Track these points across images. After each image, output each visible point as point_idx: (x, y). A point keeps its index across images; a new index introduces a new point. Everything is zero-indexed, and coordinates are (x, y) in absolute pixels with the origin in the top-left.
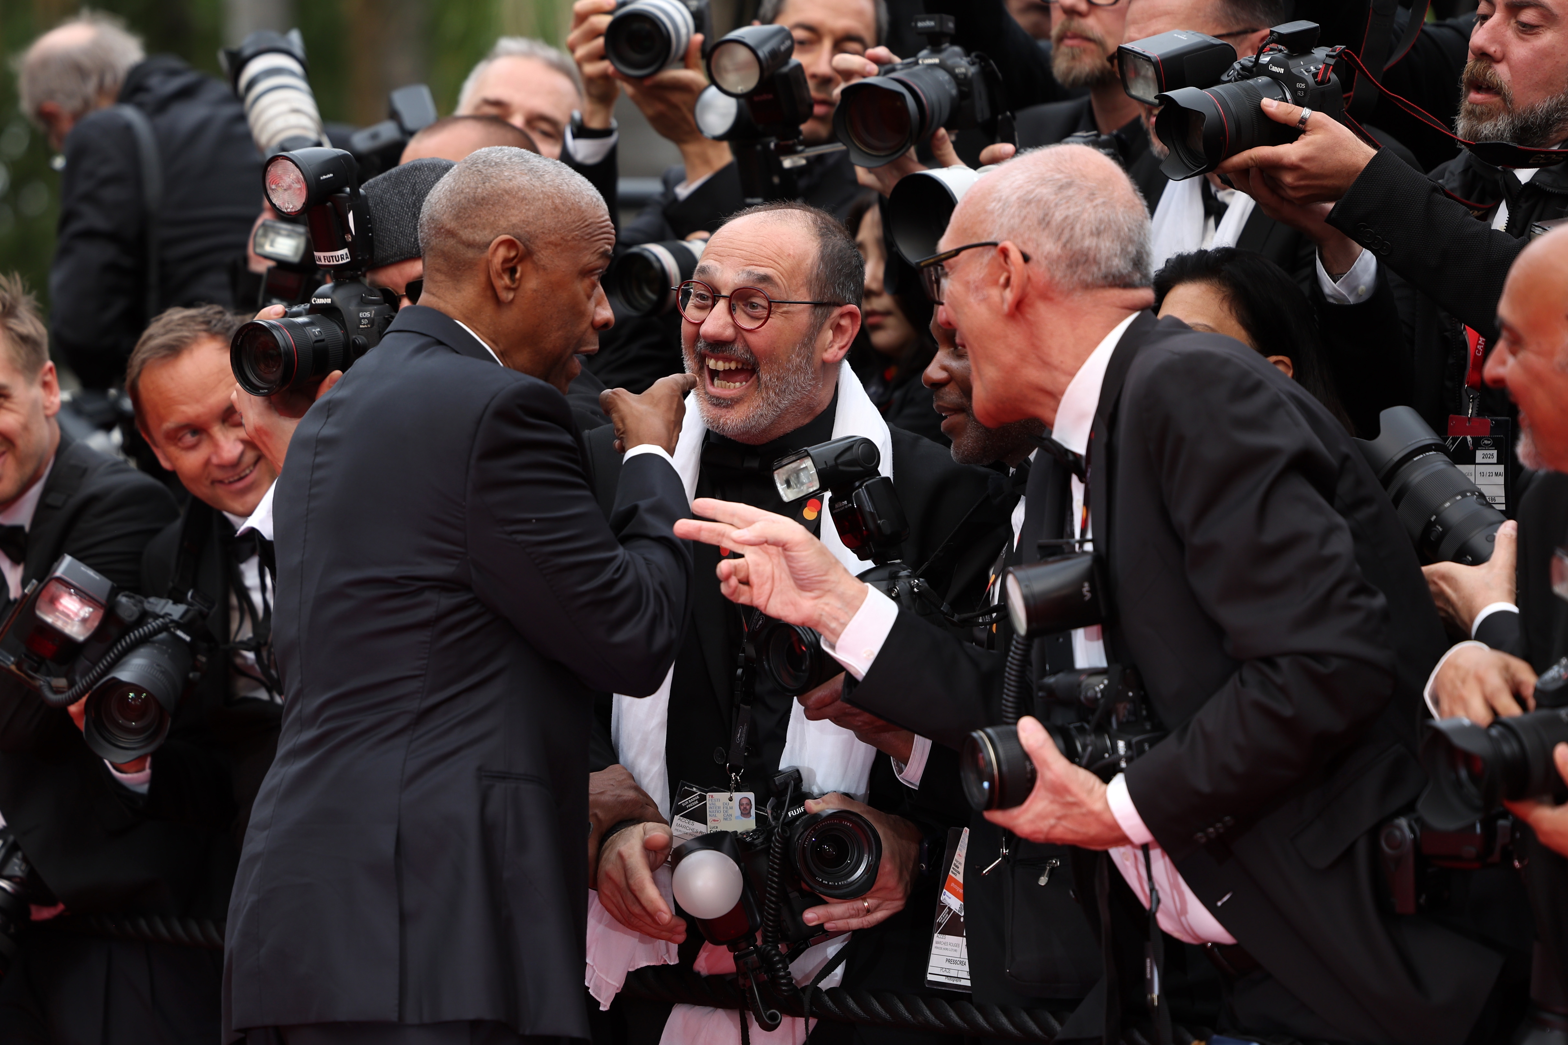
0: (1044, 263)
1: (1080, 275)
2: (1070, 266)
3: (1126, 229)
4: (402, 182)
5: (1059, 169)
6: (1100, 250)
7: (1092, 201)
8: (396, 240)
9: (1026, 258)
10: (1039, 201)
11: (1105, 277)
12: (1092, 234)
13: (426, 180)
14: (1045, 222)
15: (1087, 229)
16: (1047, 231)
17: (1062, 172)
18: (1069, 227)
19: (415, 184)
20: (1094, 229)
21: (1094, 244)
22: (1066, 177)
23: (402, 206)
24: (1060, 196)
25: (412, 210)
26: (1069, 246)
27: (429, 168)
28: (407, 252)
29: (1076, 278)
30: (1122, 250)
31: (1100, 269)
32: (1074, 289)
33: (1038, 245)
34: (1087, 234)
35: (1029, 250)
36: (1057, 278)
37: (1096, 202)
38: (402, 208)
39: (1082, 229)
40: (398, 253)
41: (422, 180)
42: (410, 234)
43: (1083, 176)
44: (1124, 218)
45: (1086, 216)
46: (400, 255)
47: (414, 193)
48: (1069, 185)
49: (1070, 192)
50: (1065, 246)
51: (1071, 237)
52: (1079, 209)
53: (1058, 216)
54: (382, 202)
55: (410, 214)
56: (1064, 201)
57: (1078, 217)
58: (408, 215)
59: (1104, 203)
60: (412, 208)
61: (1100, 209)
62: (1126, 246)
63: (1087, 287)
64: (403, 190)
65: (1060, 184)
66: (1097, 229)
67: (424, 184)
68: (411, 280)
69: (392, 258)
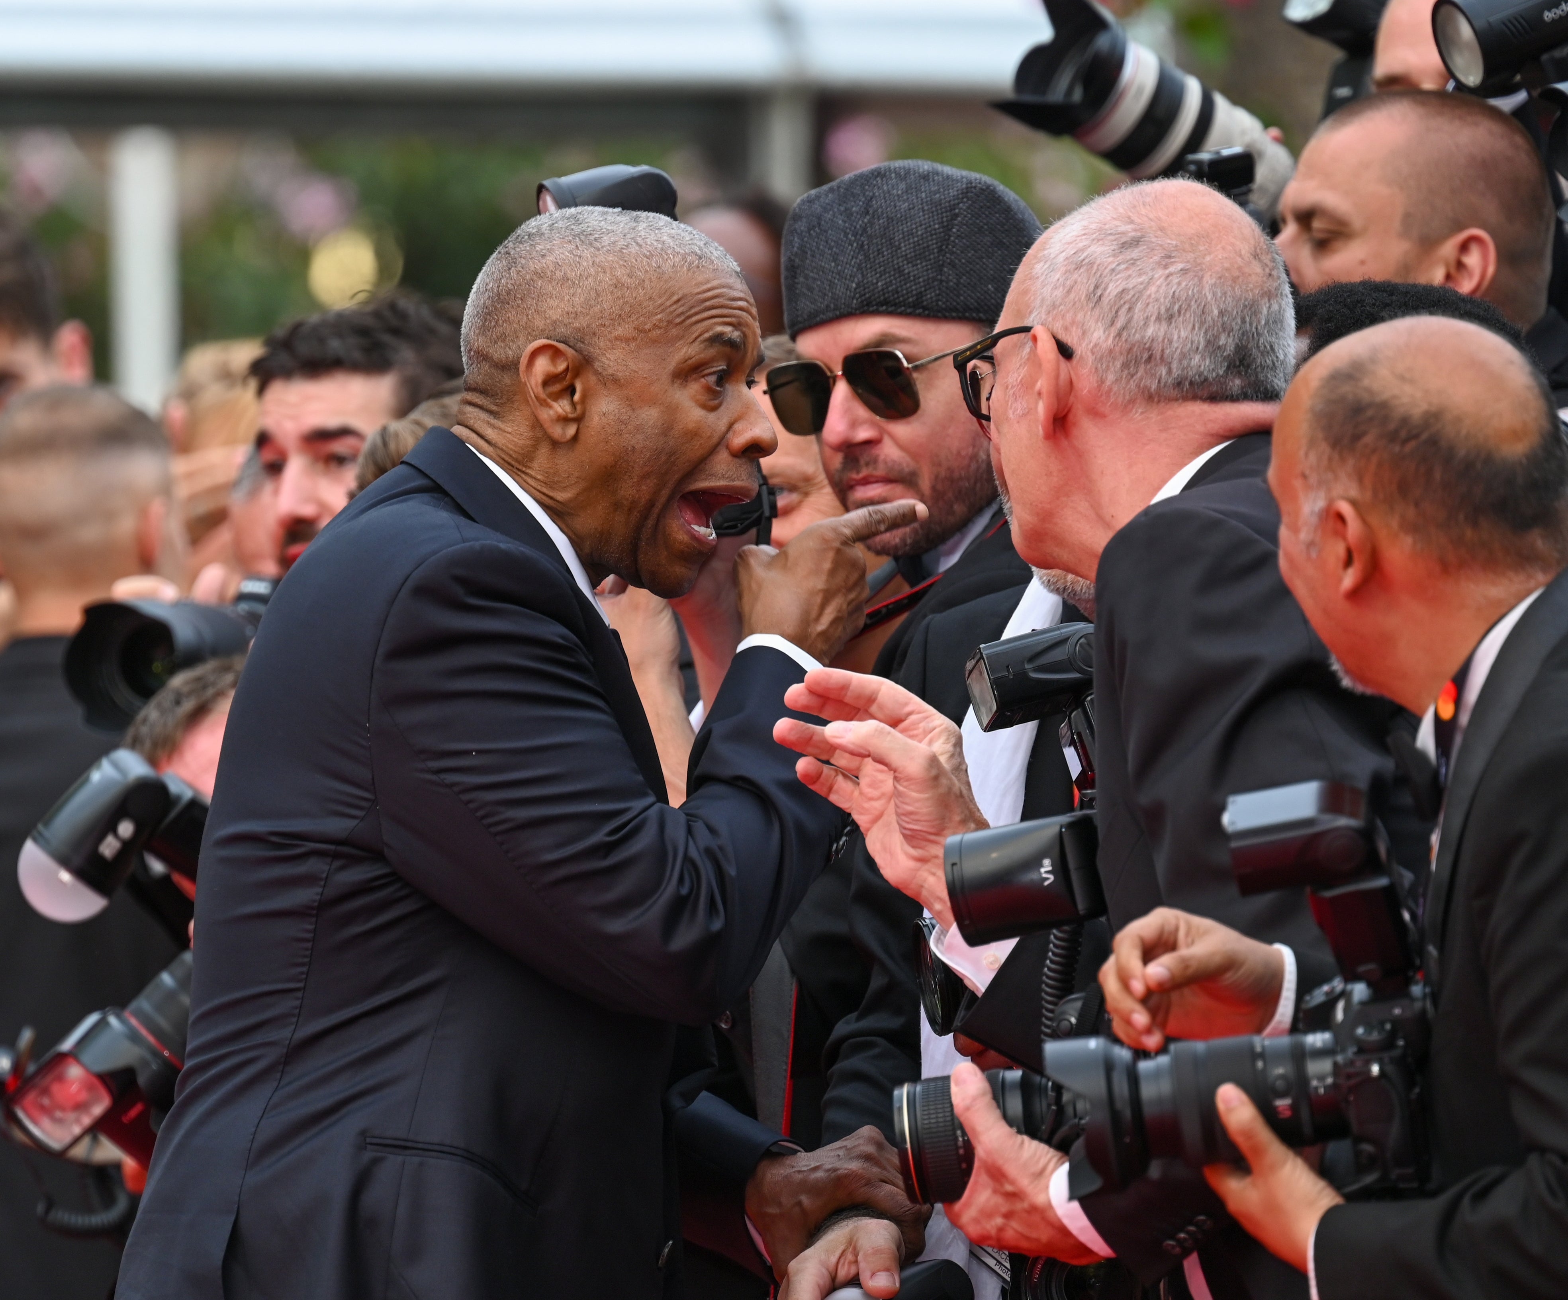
0: (1090, 359)
1: (1141, 379)
2: (1125, 365)
3: (1216, 312)
4: (853, 195)
5: (1129, 217)
6: (1171, 342)
7: (1166, 267)
8: (830, 285)
9: (1065, 351)
10: (1091, 264)
11: (1179, 384)
12: (1159, 319)
13: (889, 192)
14: (1095, 297)
15: (1152, 310)
16: (1097, 311)
17: (1132, 222)
18: (1127, 306)
19: (871, 198)
20: (1163, 310)
21: (1161, 334)
22: (1135, 230)
23: (845, 232)
24: (1121, 258)
25: (859, 240)
26: (1125, 334)
27: (898, 175)
28: (844, 304)
29: (1132, 384)
30: (1208, 343)
31: (1170, 371)
32: (1132, 401)
33: (1084, 333)
34: (1153, 318)
35: (1070, 339)
36: (1108, 383)
37: (1172, 269)
38: (846, 234)
39: (1144, 310)
40: (832, 306)
41: (884, 192)
42: (851, 276)
43: (1162, 229)
44: (1214, 294)
45: (1153, 289)
46: (834, 310)
47: (867, 213)
48: (1135, 242)
49: (1135, 253)
50: (1119, 335)
51: (1129, 321)
52: (1144, 278)
53: (1113, 289)
54: (819, 224)
55: (855, 245)
56: (1123, 267)
57: (1141, 292)
58: (852, 246)
59: (1184, 271)
60: (861, 235)
61: (1175, 280)
62: (1216, 337)
63: (1152, 398)
64: (853, 206)
65: (1123, 240)
66: (1167, 310)
67: (885, 198)
68: (851, 352)
69: (823, 314)
